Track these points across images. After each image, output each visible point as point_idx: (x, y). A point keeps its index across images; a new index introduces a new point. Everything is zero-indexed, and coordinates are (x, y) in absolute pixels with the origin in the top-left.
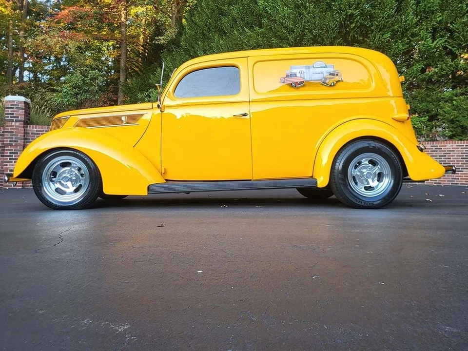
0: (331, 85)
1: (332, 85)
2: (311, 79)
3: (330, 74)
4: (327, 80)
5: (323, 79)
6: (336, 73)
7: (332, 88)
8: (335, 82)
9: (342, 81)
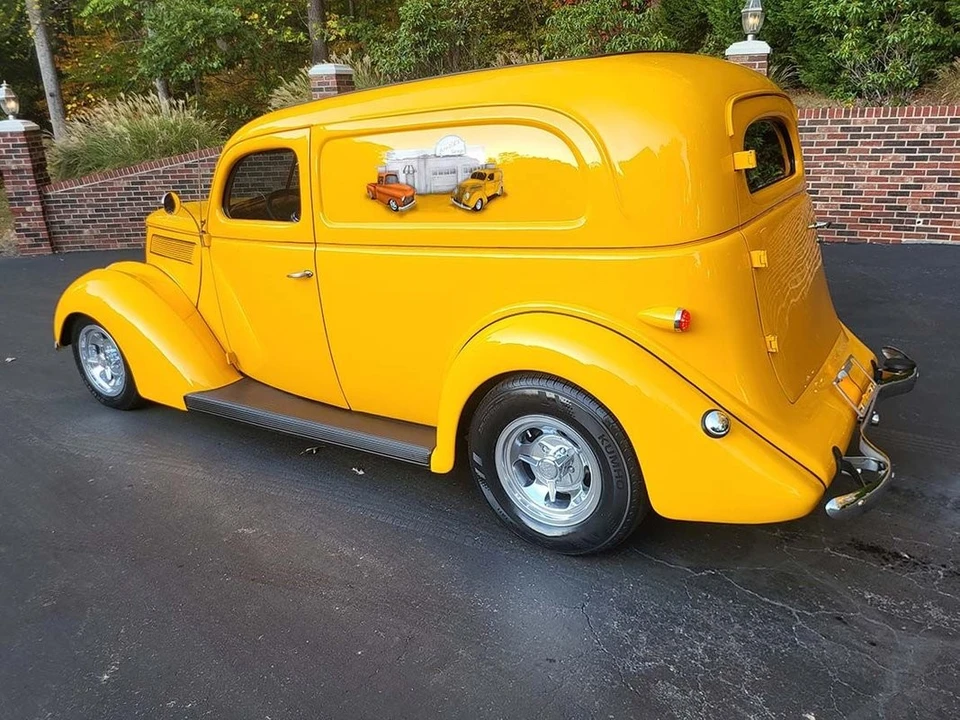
0: (475, 209)
1: (479, 207)
2: (428, 191)
3: (474, 176)
4: (464, 192)
5: (456, 191)
6: (488, 173)
7: (477, 216)
8: (485, 200)
9: (504, 194)
